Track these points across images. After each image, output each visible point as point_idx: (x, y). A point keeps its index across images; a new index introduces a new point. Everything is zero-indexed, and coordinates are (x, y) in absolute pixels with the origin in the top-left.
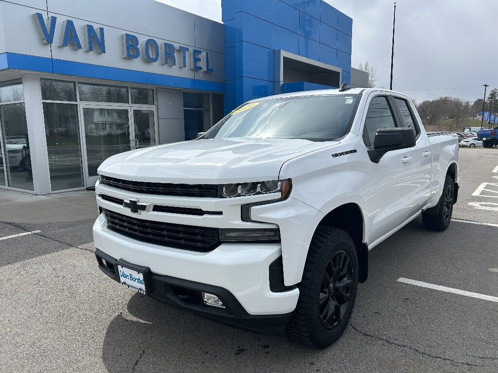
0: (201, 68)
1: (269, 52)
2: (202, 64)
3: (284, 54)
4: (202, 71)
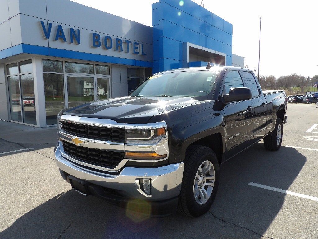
0: (138, 53)
1: (180, 44)
2: (139, 50)
3: (189, 44)
4: (138, 55)
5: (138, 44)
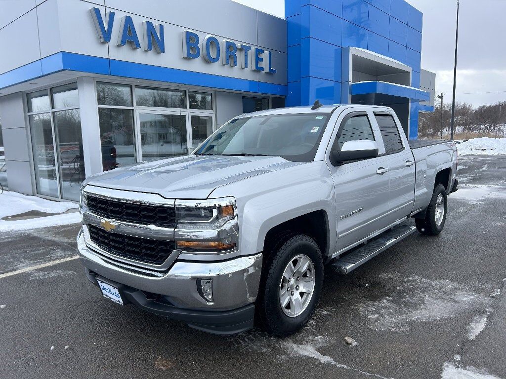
0: (263, 69)
1: (336, 50)
2: (265, 64)
4: (264, 72)
5: (262, 52)
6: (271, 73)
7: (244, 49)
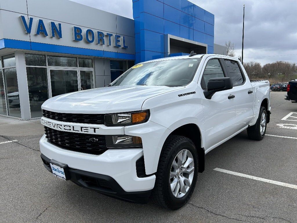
0: (120, 46)
1: (161, 36)
2: (121, 43)
3: (170, 36)
5: (119, 37)
6: (125, 48)
7: (108, 36)
